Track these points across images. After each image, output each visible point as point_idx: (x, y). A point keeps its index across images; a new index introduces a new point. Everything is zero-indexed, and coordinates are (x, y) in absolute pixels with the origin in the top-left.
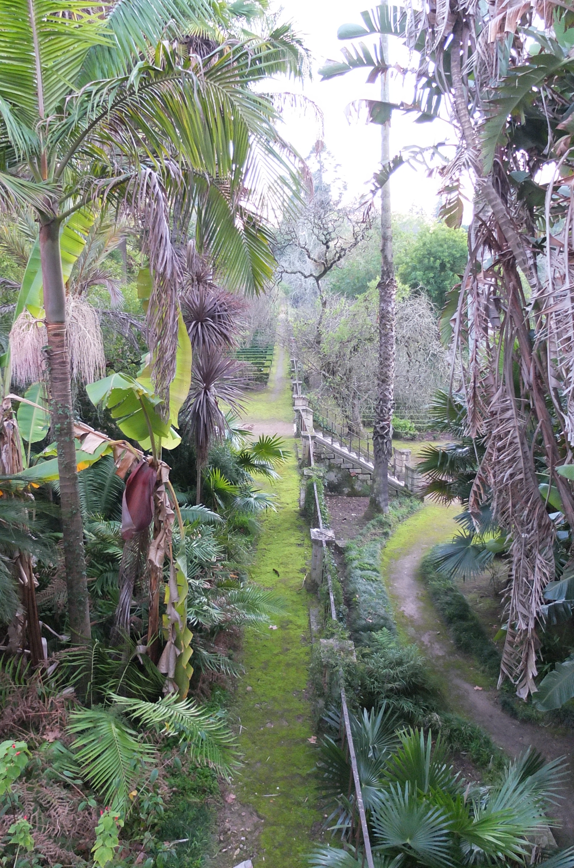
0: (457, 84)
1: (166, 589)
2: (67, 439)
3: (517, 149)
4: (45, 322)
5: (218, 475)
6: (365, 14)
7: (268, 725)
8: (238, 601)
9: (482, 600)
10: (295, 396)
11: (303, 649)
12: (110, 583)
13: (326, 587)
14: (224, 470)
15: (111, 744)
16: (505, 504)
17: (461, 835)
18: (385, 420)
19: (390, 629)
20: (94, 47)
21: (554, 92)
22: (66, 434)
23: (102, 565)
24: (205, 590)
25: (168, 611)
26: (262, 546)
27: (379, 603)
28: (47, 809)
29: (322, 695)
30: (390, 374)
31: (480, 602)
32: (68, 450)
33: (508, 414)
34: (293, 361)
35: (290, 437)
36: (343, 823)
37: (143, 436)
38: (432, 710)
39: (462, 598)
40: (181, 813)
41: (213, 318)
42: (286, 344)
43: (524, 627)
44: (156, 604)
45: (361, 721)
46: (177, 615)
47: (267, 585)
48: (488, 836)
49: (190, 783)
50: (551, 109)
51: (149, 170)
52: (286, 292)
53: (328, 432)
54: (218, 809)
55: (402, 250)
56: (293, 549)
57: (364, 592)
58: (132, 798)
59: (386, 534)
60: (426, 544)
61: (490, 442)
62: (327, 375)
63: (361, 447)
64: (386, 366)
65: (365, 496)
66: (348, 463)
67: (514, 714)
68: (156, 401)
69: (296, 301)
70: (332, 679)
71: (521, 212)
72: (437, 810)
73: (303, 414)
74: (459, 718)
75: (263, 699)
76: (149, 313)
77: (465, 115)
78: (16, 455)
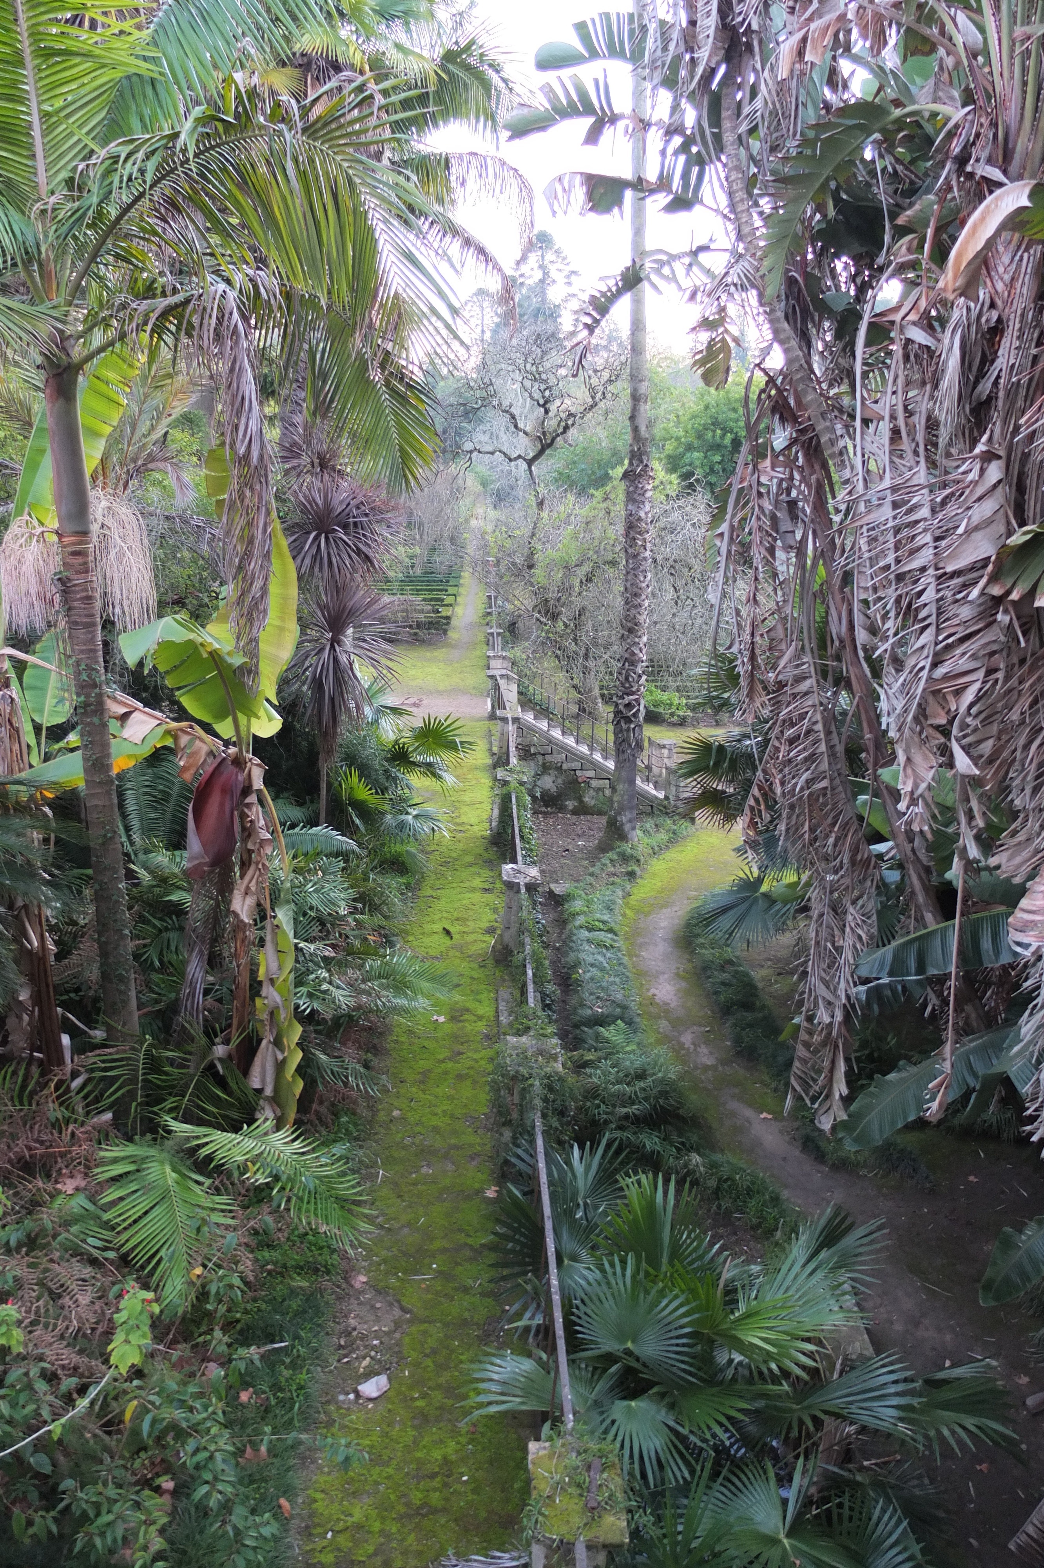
0: (730, 149)
1: (261, 958)
2: (96, 720)
3: (837, 256)
4: (57, 533)
5: (355, 779)
6: (581, 28)
7: (424, 1170)
8: (380, 977)
9: (779, 978)
10: (491, 653)
11: (484, 1053)
12: (173, 948)
13: (521, 956)
14: (365, 771)
15: (165, 1196)
16: (799, 826)
17: (715, 1337)
18: (633, 693)
19: (630, 1023)
20: (128, 77)
21: (897, 160)
22: (95, 712)
23: (161, 919)
24: (325, 959)
25: (264, 993)
26: (427, 891)
27: (614, 983)
28: (60, 1296)
29: (508, 1123)
30: (641, 618)
31: (776, 982)
32: (98, 738)
33: (804, 686)
34: (489, 597)
35: (480, 719)
36: (532, 1318)
37: (221, 716)
38: (691, 1149)
39: (746, 975)
40: (278, 1305)
41: (345, 527)
42: (479, 568)
43: (827, 1020)
44: (244, 980)
45: (568, 1163)
46: (278, 999)
47: (432, 953)
48: (754, 1339)
49: (294, 1258)
50: (891, 189)
51: (222, 286)
52: (484, 484)
53: (543, 711)
54: (339, 1299)
55: (672, 417)
56: (477, 897)
57: (592, 965)
58: (194, 1279)
59: (631, 875)
60: (696, 890)
61: (777, 729)
62: (544, 620)
63: (596, 736)
64: (636, 607)
65: (600, 813)
66: (574, 760)
67: (819, 1156)
68: (237, 660)
69: (500, 498)
70: (523, 1098)
71: (840, 360)
72: (676, 1297)
73: (502, 682)
74: (734, 1161)
75: (418, 1129)
76: (224, 519)
77: (742, 200)
78: (17, 745)
